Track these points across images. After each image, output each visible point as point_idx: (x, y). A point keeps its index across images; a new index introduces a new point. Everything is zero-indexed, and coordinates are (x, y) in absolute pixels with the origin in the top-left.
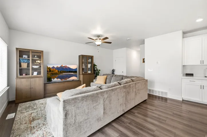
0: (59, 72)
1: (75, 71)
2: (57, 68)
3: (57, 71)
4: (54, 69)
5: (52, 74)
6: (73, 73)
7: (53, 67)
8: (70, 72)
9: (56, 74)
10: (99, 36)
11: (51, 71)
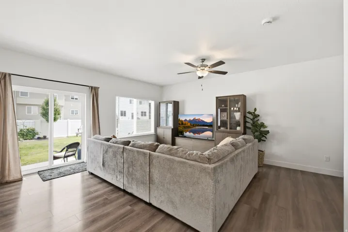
0: (191, 125)
1: (210, 125)
2: (190, 121)
3: (189, 124)
4: (187, 122)
5: (184, 127)
6: (207, 127)
7: (186, 120)
8: (203, 126)
9: (188, 127)
10: (203, 60)
11: (182, 124)
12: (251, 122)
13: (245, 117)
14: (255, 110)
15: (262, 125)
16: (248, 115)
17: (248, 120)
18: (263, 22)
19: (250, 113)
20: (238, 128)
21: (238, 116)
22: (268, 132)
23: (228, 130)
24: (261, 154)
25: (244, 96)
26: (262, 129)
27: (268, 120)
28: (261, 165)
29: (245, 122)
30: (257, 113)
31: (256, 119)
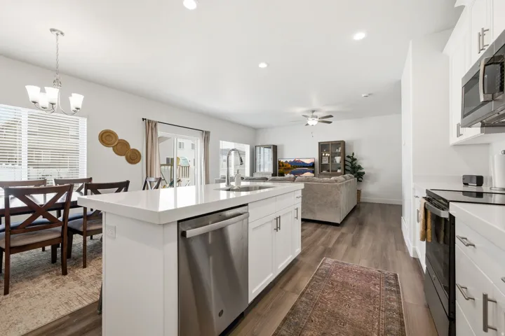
0: (291, 167)
1: (313, 165)
2: (291, 163)
3: (289, 166)
4: (287, 164)
5: (285, 169)
7: (286, 162)
8: (304, 167)
9: (289, 169)
10: (313, 111)
11: (283, 166)
12: (350, 165)
13: (345, 160)
14: (353, 154)
15: (360, 167)
16: (347, 159)
17: (347, 163)
18: (363, 95)
19: (348, 157)
20: (339, 171)
21: (338, 159)
22: (364, 173)
23: (330, 172)
24: (359, 192)
25: (344, 142)
26: (360, 171)
27: (365, 164)
28: (359, 202)
29: (345, 165)
30: (355, 157)
31: (354, 163)
